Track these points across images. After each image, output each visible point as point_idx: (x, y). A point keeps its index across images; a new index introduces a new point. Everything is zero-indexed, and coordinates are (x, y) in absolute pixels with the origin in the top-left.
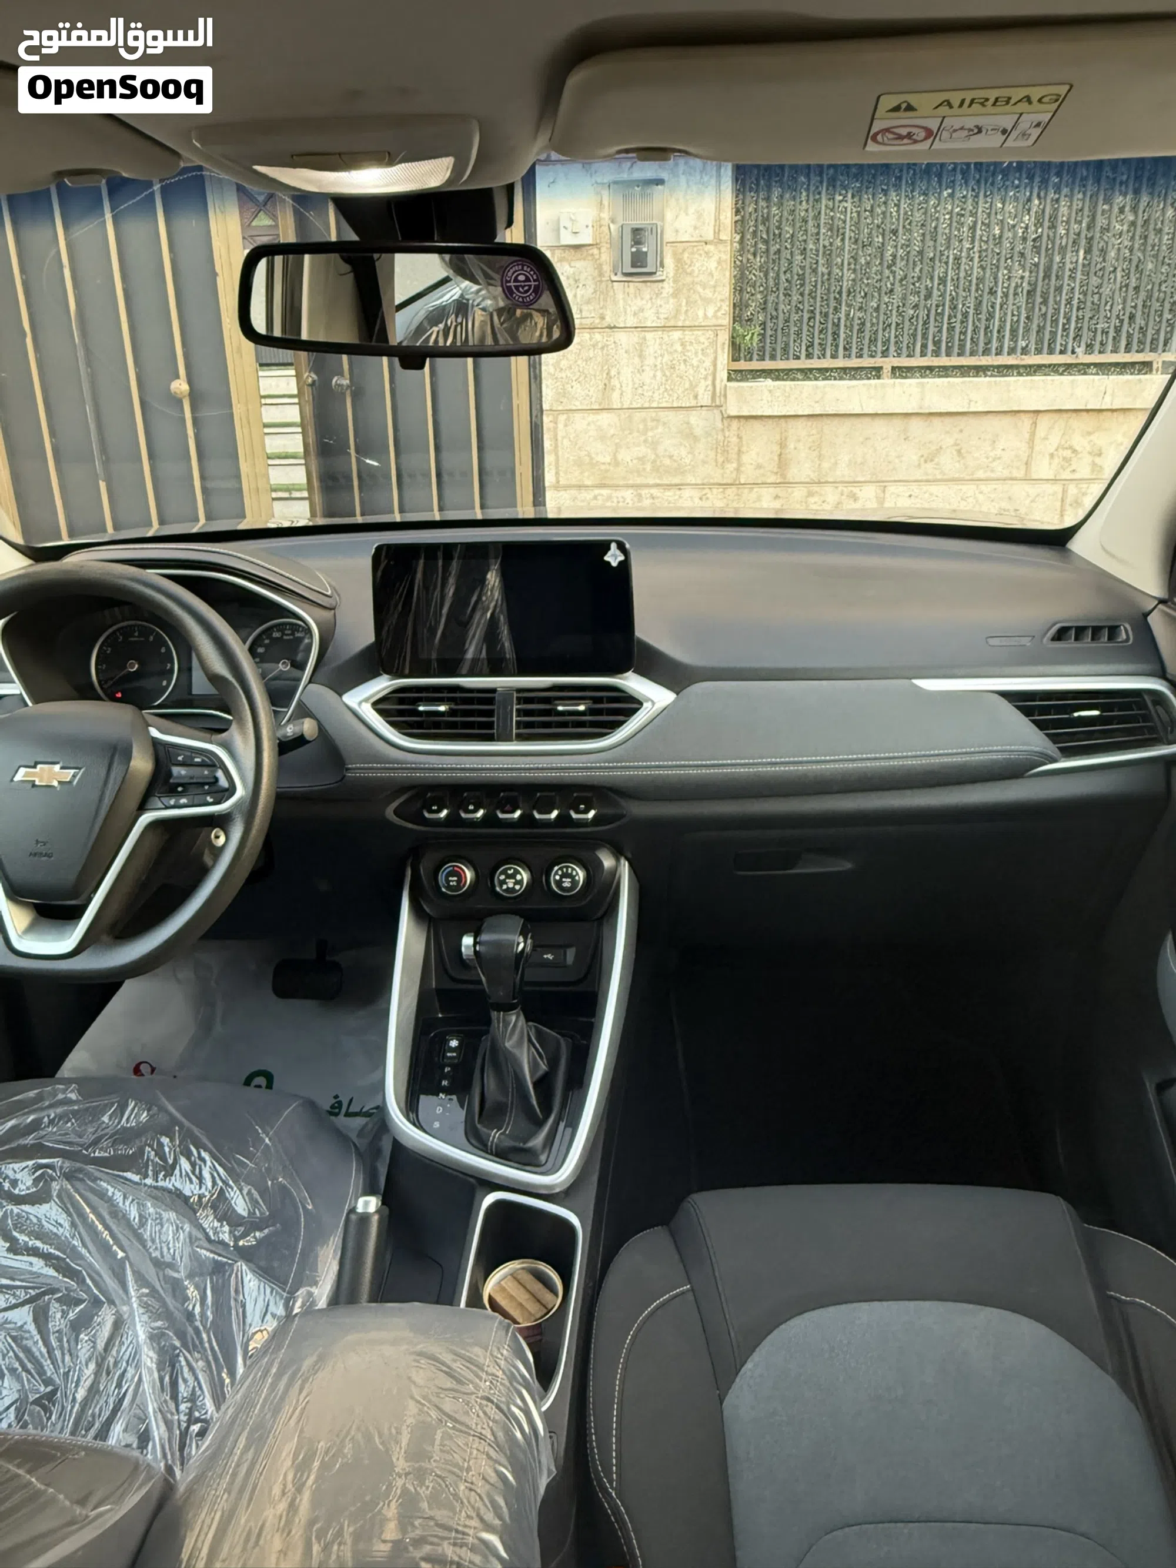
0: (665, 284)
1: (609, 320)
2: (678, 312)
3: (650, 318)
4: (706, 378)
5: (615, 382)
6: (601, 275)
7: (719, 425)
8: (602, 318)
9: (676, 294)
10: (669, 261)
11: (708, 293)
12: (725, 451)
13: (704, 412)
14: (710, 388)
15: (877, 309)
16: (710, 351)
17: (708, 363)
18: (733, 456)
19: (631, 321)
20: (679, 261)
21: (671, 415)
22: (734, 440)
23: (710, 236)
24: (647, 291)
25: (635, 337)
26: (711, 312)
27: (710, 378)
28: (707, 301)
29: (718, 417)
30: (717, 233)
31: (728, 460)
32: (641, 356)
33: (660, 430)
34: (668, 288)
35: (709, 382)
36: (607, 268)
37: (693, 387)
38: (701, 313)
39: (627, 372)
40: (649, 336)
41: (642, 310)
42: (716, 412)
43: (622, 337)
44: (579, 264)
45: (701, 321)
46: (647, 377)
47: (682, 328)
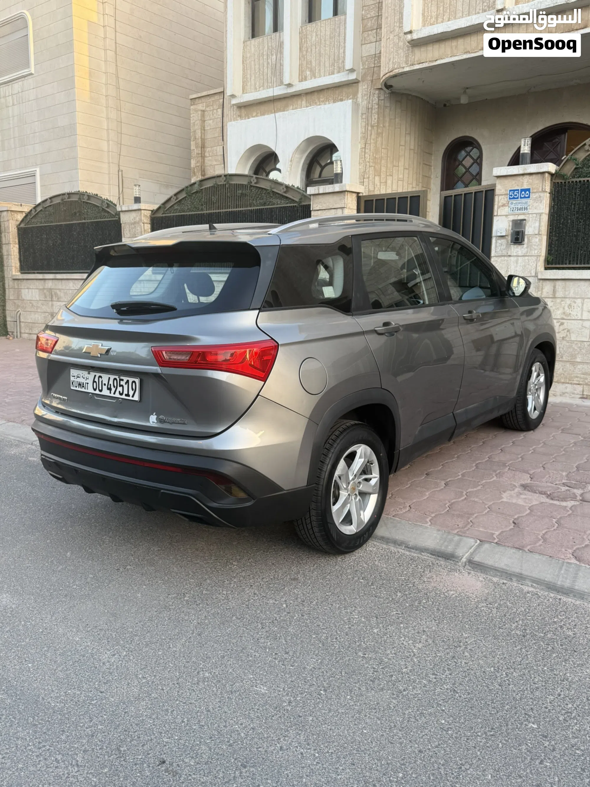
1: (509, 254)
2: (527, 252)
3: (520, 253)
5: (509, 270)
6: (508, 243)
7: (537, 281)
8: (507, 253)
9: (527, 248)
10: (526, 239)
11: (536, 247)
12: (538, 288)
13: (533, 278)
16: (535, 262)
18: (540, 289)
19: (515, 254)
20: (529, 239)
22: (541, 285)
23: (537, 233)
24: (520, 247)
25: (515, 258)
26: (536, 252)
28: (535, 249)
29: (537, 279)
30: (539, 232)
31: (539, 291)
34: (525, 246)
35: (535, 270)
36: (510, 241)
37: (530, 271)
38: (533, 252)
39: (513, 267)
40: (519, 258)
41: (518, 252)
42: (536, 277)
43: (512, 258)
44: (503, 240)
45: (536, 254)
46: (518, 269)
47: (528, 256)
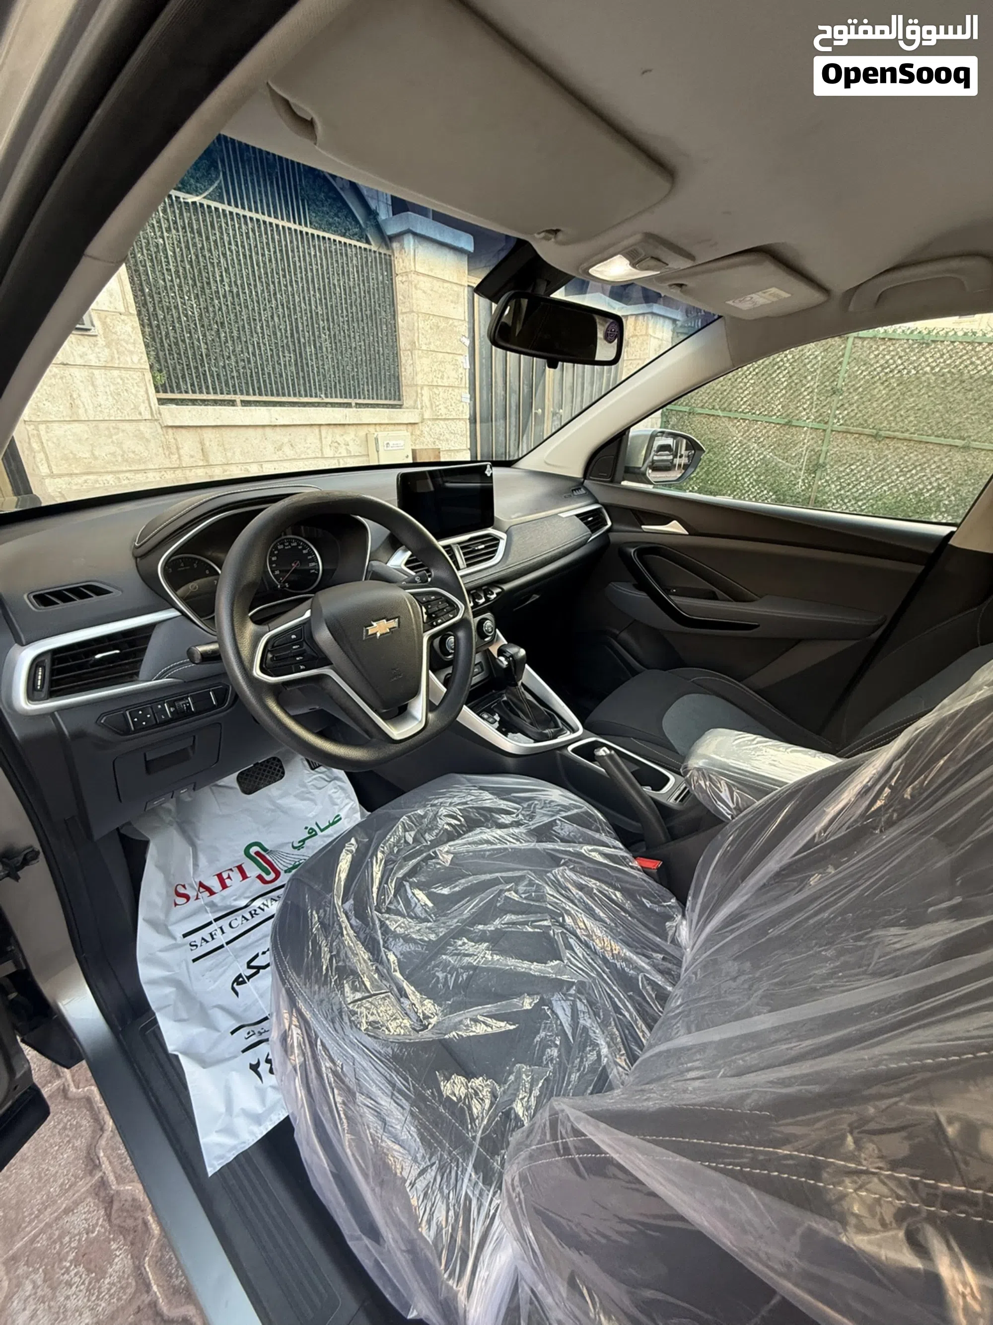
0: (98, 338)
1: (62, 360)
2: (112, 358)
3: (93, 360)
4: (144, 402)
5: (78, 402)
7: (160, 431)
9: (108, 345)
10: (97, 323)
11: (130, 347)
12: (168, 448)
13: (148, 424)
14: (148, 408)
15: (224, 367)
16: (142, 385)
17: (142, 392)
18: (174, 450)
19: (79, 361)
20: (104, 323)
21: (126, 426)
22: (172, 440)
23: (122, 310)
24: (87, 341)
25: (85, 372)
26: (136, 358)
27: (146, 402)
28: (131, 352)
29: (159, 427)
30: (127, 308)
31: (171, 453)
32: (93, 385)
33: (121, 434)
34: (101, 341)
35: (147, 405)
37: (136, 407)
38: (129, 360)
39: (85, 395)
40: (96, 372)
41: (85, 353)
42: (156, 423)
43: (74, 371)
45: (130, 365)
46: (101, 399)
47: (118, 368)
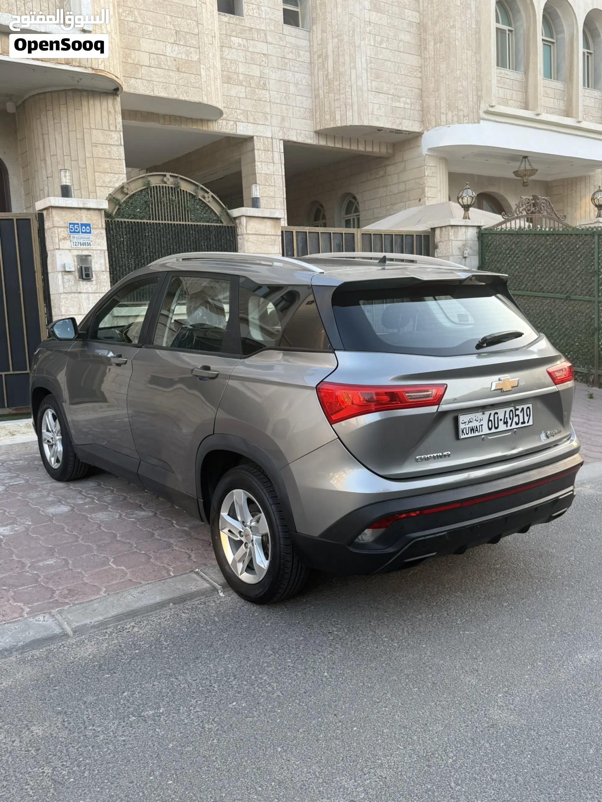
0: (94, 282)
1: (79, 291)
2: (97, 289)
3: (90, 290)
5: (82, 307)
6: (76, 279)
8: (77, 290)
9: (96, 284)
10: (94, 276)
11: (105, 284)
19: (85, 291)
20: (97, 276)
23: (104, 270)
24: (89, 283)
28: (105, 286)
30: (106, 269)
32: (88, 300)
36: (77, 277)
38: (103, 289)
39: (85, 304)
41: (88, 288)
43: (82, 295)
44: (70, 276)
45: (103, 291)
46: (90, 306)
47: (99, 293)
